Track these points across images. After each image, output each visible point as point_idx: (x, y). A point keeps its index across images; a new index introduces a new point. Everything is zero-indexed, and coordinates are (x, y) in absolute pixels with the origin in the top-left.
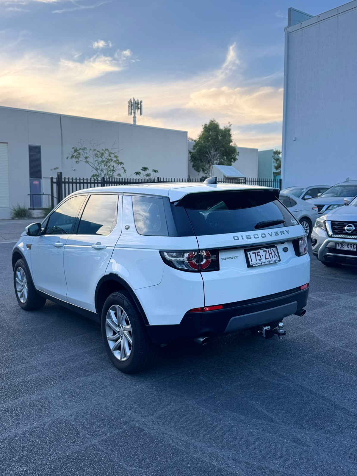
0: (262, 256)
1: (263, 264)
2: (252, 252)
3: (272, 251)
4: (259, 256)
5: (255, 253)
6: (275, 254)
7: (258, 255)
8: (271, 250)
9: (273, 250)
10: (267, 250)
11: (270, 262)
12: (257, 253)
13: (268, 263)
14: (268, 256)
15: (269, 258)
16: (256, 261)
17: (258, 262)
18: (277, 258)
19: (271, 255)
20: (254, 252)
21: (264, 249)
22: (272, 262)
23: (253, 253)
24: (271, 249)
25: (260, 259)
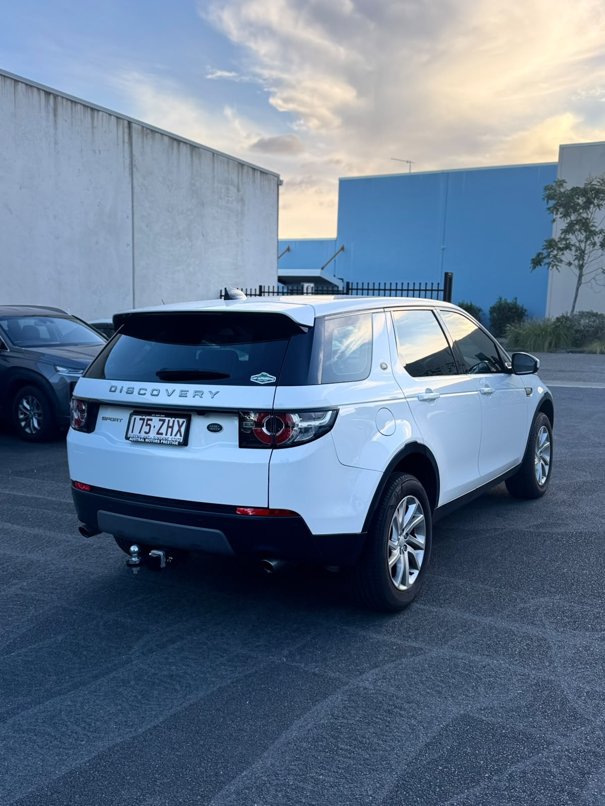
0: (154, 427)
1: (147, 440)
2: (141, 417)
3: (176, 423)
4: (148, 427)
5: (143, 420)
6: (179, 431)
7: (147, 425)
8: (174, 421)
9: (178, 422)
10: (167, 419)
11: (160, 440)
12: (148, 420)
13: (156, 441)
14: (163, 430)
15: (164, 433)
16: (140, 433)
17: (143, 435)
18: (180, 438)
19: (170, 430)
20: (144, 417)
21: (161, 416)
22: (164, 442)
23: (140, 419)
24: (177, 419)
25: (147, 431)
